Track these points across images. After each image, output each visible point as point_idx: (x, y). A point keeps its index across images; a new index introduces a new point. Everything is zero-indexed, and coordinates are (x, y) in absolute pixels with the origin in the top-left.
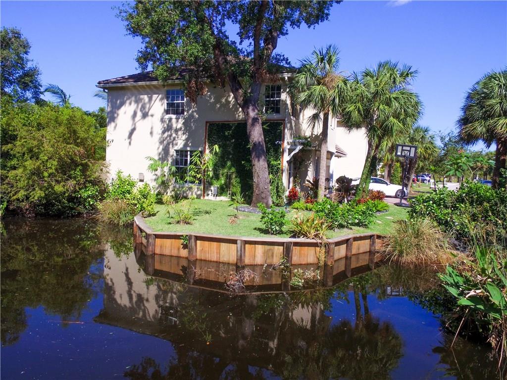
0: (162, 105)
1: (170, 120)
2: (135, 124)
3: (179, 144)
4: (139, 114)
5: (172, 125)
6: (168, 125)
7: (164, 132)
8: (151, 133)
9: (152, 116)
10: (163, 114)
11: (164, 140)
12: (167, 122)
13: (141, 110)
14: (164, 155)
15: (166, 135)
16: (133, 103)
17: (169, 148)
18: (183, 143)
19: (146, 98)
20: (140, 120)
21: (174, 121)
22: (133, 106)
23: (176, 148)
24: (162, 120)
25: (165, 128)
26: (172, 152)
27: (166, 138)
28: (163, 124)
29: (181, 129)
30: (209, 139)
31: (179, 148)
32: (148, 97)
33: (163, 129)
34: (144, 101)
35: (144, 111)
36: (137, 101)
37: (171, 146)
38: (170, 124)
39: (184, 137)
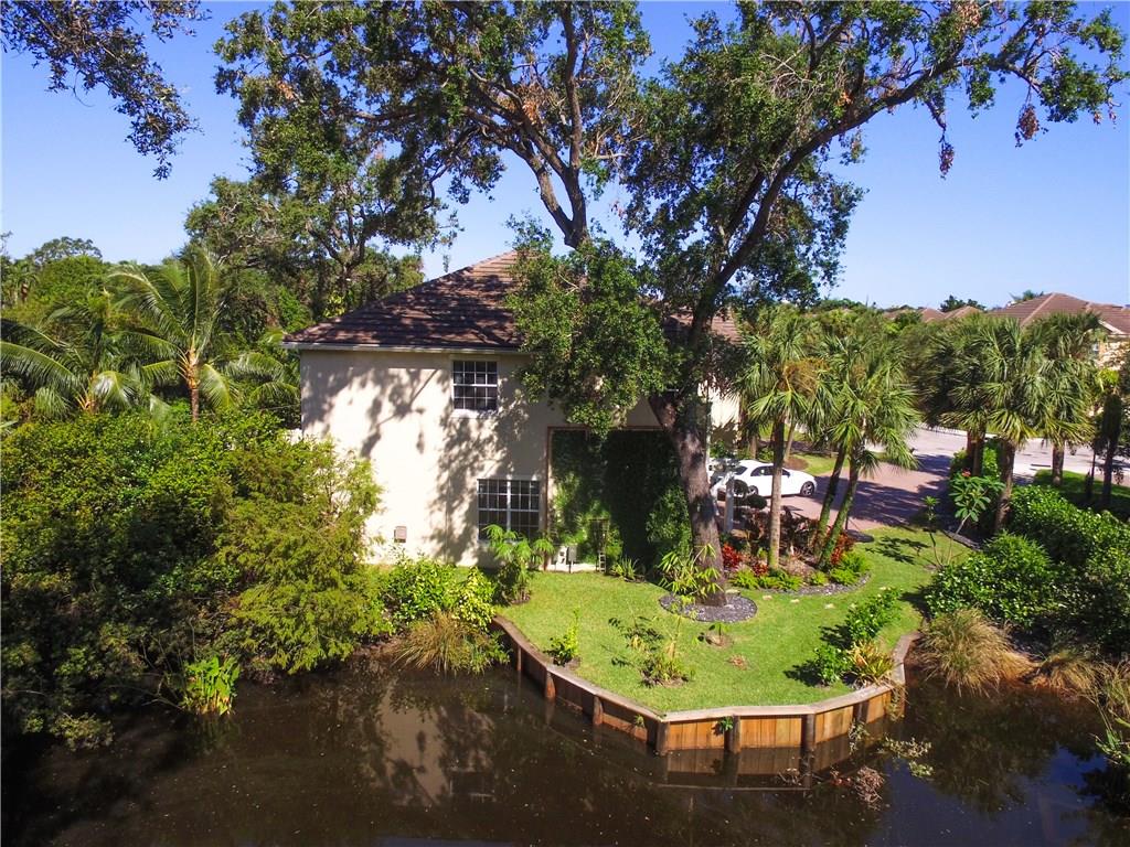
0: (444, 391)
1: (465, 421)
2: (378, 427)
3: (486, 468)
4: (388, 407)
5: (469, 431)
6: (459, 432)
7: (450, 446)
8: (420, 446)
9: (420, 411)
10: (447, 409)
11: (451, 461)
12: (458, 425)
13: (391, 399)
14: (452, 490)
15: (455, 450)
16: (370, 385)
17: (464, 477)
18: (496, 466)
19: (403, 374)
20: (390, 419)
21: (473, 423)
22: (372, 391)
23: (481, 475)
24: (445, 422)
25: (452, 437)
26: (472, 482)
27: (457, 457)
28: (447, 430)
29: (490, 439)
30: (554, 459)
31: (488, 476)
32: (409, 373)
33: (448, 439)
34: (400, 379)
35: (399, 402)
36: (381, 381)
37: (468, 473)
38: (464, 430)
39: (498, 456)
